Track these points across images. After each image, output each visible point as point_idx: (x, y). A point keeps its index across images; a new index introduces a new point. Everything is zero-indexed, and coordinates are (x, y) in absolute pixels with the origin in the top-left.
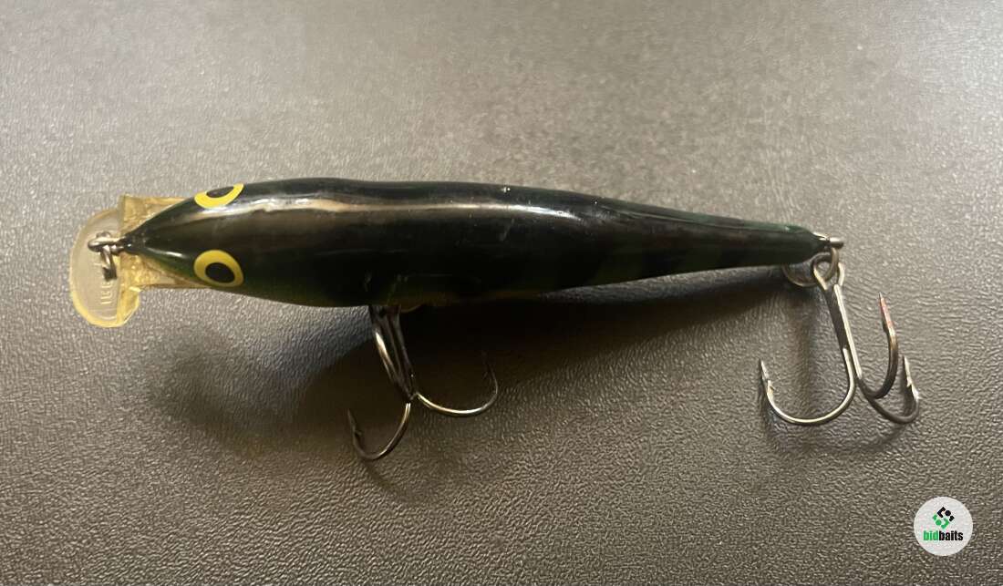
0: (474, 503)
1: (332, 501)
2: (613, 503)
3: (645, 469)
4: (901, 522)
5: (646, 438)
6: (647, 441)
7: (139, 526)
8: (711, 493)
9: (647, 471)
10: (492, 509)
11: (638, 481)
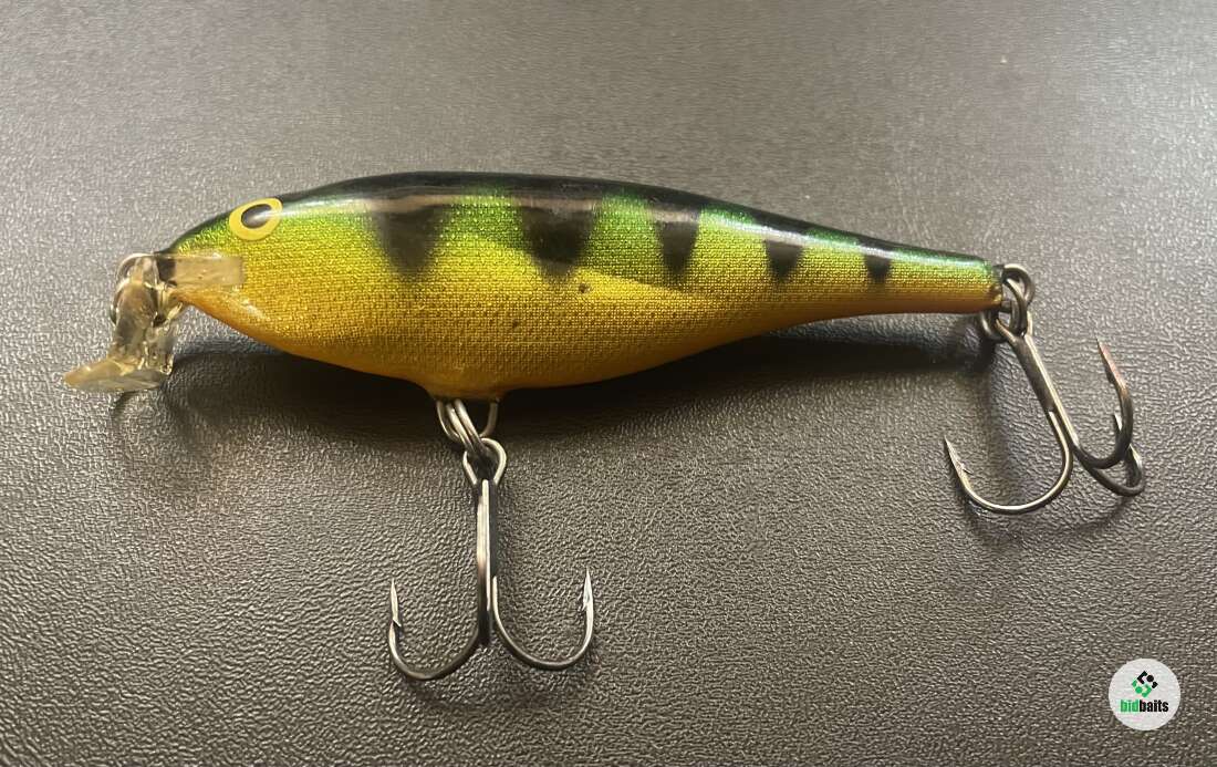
0: (538, 585)
1: (355, 585)
2: (712, 586)
3: (751, 545)
4: (1073, 607)
5: (753, 508)
6: (755, 511)
7: (102, 616)
8: (834, 572)
9: (755, 546)
10: (559, 593)
11: (743, 559)
